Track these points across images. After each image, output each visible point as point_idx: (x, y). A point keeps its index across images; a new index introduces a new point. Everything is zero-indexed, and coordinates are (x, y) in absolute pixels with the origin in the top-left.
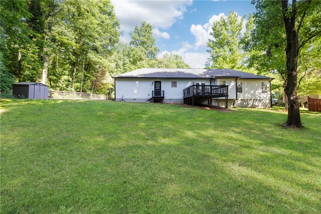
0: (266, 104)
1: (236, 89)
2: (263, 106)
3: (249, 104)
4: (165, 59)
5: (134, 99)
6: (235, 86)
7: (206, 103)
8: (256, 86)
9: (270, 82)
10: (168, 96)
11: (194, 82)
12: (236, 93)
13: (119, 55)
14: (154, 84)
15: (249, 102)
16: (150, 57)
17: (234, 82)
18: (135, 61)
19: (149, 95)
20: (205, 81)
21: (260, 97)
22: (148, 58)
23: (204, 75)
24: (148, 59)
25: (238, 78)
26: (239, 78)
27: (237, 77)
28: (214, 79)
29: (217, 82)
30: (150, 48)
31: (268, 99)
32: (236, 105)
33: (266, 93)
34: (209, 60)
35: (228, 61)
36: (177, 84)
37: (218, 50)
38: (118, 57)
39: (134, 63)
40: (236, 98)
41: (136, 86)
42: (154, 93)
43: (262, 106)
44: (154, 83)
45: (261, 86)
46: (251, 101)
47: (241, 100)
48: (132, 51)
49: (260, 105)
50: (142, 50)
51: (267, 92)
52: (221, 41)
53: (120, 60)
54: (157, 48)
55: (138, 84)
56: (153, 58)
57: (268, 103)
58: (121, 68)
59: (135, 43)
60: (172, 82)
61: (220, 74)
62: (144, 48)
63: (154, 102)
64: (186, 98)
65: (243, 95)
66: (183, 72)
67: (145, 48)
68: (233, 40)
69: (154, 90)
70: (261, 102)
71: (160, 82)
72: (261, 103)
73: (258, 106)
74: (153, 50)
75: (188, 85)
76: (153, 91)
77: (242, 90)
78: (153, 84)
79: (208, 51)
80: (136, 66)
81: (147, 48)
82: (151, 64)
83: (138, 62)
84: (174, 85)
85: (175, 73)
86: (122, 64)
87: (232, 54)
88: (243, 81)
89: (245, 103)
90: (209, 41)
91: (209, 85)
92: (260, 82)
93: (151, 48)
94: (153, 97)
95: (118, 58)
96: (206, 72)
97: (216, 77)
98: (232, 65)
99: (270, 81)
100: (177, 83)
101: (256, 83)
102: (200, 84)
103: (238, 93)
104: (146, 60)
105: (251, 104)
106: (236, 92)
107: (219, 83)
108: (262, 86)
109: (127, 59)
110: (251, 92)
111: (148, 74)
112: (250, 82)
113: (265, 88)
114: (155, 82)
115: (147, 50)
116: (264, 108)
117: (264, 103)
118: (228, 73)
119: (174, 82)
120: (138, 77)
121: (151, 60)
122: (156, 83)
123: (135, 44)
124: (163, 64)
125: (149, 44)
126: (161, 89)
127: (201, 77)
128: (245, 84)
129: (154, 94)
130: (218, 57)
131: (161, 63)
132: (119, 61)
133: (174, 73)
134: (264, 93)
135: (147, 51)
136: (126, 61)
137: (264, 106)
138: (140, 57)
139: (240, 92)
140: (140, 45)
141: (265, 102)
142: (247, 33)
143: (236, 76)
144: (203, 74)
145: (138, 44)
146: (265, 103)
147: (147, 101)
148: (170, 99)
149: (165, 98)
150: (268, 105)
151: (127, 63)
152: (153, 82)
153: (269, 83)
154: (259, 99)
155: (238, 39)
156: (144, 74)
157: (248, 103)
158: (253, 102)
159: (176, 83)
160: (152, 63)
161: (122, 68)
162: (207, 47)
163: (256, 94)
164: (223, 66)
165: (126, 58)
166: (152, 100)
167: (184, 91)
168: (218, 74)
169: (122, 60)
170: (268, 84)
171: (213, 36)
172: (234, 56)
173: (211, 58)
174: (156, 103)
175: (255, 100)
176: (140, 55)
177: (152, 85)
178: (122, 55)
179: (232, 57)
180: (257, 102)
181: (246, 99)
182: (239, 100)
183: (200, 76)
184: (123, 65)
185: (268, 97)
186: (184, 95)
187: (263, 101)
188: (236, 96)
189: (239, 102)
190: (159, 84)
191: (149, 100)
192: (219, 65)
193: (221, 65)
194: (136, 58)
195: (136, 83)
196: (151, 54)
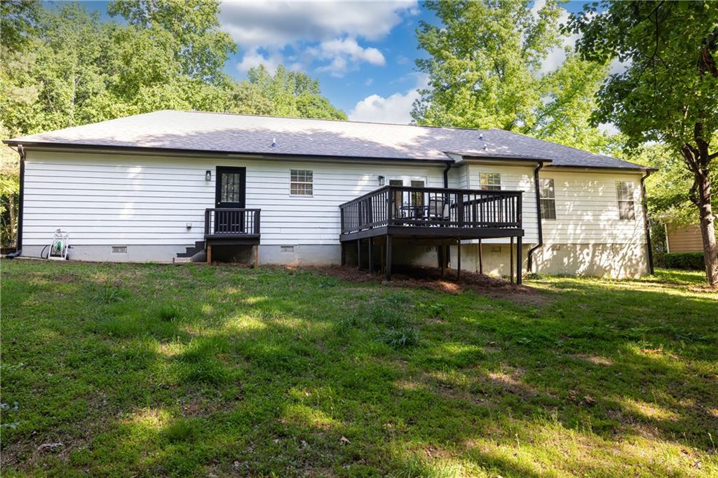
0: (634, 262)
1: (535, 205)
2: (625, 269)
3: (581, 262)
4: (255, 85)
5: (117, 248)
6: (534, 195)
7: (430, 259)
8: (600, 194)
9: (642, 183)
10: (278, 231)
11: (381, 175)
12: (536, 221)
13: (59, 56)
14: (214, 178)
15: (581, 256)
16: (195, 72)
17: (530, 178)
18: (129, 81)
19: (189, 228)
20: (423, 171)
21: (614, 237)
22: (186, 76)
23: (419, 149)
24: (190, 78)
25: (541, 166)
26: (545, 164)
27: (541, 161)
28: (460, 165)
29: (471, 178)
30: (196, 37)
31: (639, 242)
32: (537, 266)
33: (633, 222)
34: (426, 96)
35: (492, 102)
36: (314, 182)
37: (456, 62)
38: (55, 66)
39: (124, 92)
40: (537, 242)
41: (128, 187)
42: (213, 219)
43: (622, 270)
44: (214, 173)
45: (615, 195)
46: (586, 251)
47: (554, 247)
48: (118, 40)
49: (617, 265)
50: (163, 40)
51: (633, 217)
52: (466, 31)
53: (66, 78)
54: (226, 39)
55: (141, 176)
56: (209, 77)
57: (641, 257)
58: (68, 111)
59: (134, 9)
60: (293, 173)
61: (476, 149)
62: (170, 35)
63: (212, 260)
64: (354, 242)
65: (560, 227)
66: (338, 134)
67: (177, 35)
68: (507, 30)
69: (213, 207)
70: (617, 253)
71: (242, 172)
72: (617, 258)
73: (609, 270)
74: (211, 44)
75: (359, 188)
76: (208, 212)
77: (556, 208)
78: (208, 180)
79: (420, 63)
80: (136, 104)
81: (187, 37)
82: (199, 99)
83: (144, 90)
84: (302, 185)
85: (306, 135)
86: (73, 96)
87: (503, 80)
88: (557, 177)
89: (565, 260)
90: (423, 27)
91: (441, 186)
92: (612, 182)
93: (201, 35)
94: (209, 239)
95: (53, 70)
96: (425, 138)
97: (465, 157)
98: (507, 117)
99: (642, 180)
100: (314, 176)
101: (600, 184)
102: (405, 184)
103: (543, 221)
104: (178, 81)
105: (587, 264)
106: (536, 215)
107: (475, 180)
108: (619, 195)
109: (95, 76)
110: (586, 218)
111: (189, 137)
112: (578, 179)
113: (629, 202)
114: (220, 170)
115: (183, 41)
116: (629, 276)
117: (627, 258)
118: (502, 144)
119: (302, 173)
120: (139, 145)
121: (200, 82)
122: (224, 176)
123: (135, 14)
124: (250, 106)
125: (192, 21)
126: (247, 202)
127: (411, 156)
128: (565, 186)
129: (213, 225)
130: (457, 86)
131: (241, 100)
132: (57, 82)
133: (303, 136)
134: (626, 220)
135: (183, 48)
136: (90, 86)
137: (628, 271)
138: (154, 68)
139: (547, 218)
140: (155, 18)
141: (630, 253)
142: (549, 12)
143: (537, 156)
144: (416, 144)
145: (147, 16)
146: (630, 260)
147: (179, 255)
148: (283, 246)
149: (262, 242)
150: (640, 264)
151: (95, 94)
152: (208, 172)
153: (639, 187)
154: (610, 241)
155: (520, 31)
156: (167, 136)
157: (576, 258)
158: (594, 256)
159: (311, 179)
160: (203, 94)
161: (71, 112)
162: (418, 48)
163: (602, 227)
164: (479, 121)
165: (91, 73)
166: (201, 253)
167: (342, 210)
168: (471, 148)
169: (72, 78)
170: (636, 188)
171: (437, 11)
172: (512, 88)
173: (432, 88)
174: (223, 266)
175: (600, 247)
176: (155, 61)
177: (204, 183)
178: (76, 60)
179: (506, 88)
180: (605, 256)
181: (570, 242)
182: (545, 249)
183: (404, 154)
184: (76, 101)
185: (638, 236)
186: (343, 228)
187: (624, 251)
188: (536, 231)
189: (547, 254)
190: (237, 181)
191: (190, 251)
192: (461, 115)
193: (468, 116)
194: (137, 70)
195: (131, 176)
196: (201, 62)
